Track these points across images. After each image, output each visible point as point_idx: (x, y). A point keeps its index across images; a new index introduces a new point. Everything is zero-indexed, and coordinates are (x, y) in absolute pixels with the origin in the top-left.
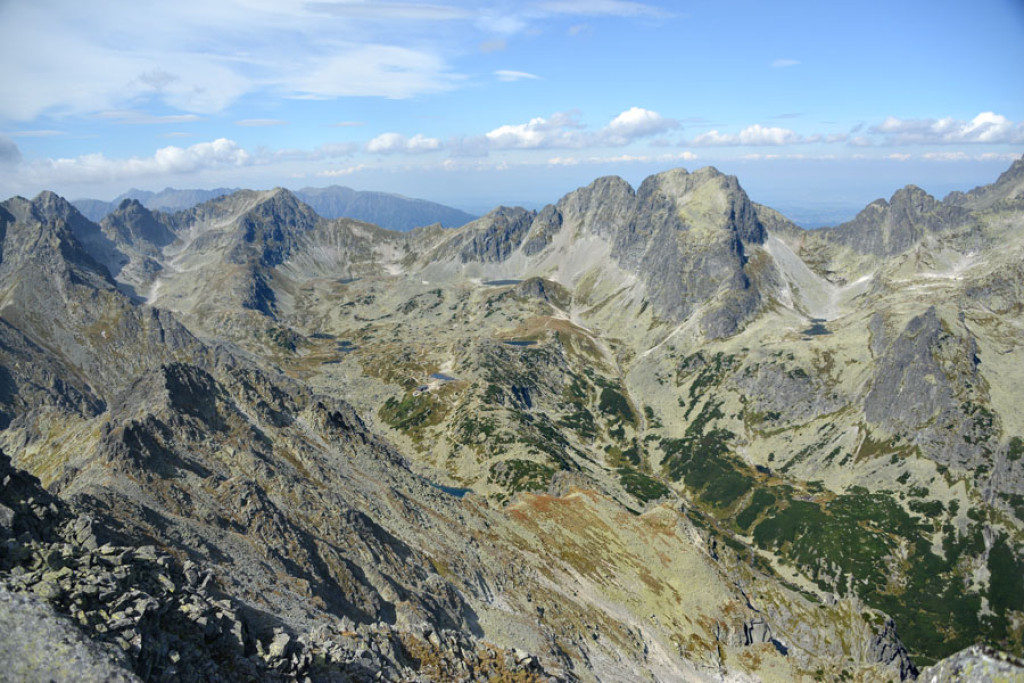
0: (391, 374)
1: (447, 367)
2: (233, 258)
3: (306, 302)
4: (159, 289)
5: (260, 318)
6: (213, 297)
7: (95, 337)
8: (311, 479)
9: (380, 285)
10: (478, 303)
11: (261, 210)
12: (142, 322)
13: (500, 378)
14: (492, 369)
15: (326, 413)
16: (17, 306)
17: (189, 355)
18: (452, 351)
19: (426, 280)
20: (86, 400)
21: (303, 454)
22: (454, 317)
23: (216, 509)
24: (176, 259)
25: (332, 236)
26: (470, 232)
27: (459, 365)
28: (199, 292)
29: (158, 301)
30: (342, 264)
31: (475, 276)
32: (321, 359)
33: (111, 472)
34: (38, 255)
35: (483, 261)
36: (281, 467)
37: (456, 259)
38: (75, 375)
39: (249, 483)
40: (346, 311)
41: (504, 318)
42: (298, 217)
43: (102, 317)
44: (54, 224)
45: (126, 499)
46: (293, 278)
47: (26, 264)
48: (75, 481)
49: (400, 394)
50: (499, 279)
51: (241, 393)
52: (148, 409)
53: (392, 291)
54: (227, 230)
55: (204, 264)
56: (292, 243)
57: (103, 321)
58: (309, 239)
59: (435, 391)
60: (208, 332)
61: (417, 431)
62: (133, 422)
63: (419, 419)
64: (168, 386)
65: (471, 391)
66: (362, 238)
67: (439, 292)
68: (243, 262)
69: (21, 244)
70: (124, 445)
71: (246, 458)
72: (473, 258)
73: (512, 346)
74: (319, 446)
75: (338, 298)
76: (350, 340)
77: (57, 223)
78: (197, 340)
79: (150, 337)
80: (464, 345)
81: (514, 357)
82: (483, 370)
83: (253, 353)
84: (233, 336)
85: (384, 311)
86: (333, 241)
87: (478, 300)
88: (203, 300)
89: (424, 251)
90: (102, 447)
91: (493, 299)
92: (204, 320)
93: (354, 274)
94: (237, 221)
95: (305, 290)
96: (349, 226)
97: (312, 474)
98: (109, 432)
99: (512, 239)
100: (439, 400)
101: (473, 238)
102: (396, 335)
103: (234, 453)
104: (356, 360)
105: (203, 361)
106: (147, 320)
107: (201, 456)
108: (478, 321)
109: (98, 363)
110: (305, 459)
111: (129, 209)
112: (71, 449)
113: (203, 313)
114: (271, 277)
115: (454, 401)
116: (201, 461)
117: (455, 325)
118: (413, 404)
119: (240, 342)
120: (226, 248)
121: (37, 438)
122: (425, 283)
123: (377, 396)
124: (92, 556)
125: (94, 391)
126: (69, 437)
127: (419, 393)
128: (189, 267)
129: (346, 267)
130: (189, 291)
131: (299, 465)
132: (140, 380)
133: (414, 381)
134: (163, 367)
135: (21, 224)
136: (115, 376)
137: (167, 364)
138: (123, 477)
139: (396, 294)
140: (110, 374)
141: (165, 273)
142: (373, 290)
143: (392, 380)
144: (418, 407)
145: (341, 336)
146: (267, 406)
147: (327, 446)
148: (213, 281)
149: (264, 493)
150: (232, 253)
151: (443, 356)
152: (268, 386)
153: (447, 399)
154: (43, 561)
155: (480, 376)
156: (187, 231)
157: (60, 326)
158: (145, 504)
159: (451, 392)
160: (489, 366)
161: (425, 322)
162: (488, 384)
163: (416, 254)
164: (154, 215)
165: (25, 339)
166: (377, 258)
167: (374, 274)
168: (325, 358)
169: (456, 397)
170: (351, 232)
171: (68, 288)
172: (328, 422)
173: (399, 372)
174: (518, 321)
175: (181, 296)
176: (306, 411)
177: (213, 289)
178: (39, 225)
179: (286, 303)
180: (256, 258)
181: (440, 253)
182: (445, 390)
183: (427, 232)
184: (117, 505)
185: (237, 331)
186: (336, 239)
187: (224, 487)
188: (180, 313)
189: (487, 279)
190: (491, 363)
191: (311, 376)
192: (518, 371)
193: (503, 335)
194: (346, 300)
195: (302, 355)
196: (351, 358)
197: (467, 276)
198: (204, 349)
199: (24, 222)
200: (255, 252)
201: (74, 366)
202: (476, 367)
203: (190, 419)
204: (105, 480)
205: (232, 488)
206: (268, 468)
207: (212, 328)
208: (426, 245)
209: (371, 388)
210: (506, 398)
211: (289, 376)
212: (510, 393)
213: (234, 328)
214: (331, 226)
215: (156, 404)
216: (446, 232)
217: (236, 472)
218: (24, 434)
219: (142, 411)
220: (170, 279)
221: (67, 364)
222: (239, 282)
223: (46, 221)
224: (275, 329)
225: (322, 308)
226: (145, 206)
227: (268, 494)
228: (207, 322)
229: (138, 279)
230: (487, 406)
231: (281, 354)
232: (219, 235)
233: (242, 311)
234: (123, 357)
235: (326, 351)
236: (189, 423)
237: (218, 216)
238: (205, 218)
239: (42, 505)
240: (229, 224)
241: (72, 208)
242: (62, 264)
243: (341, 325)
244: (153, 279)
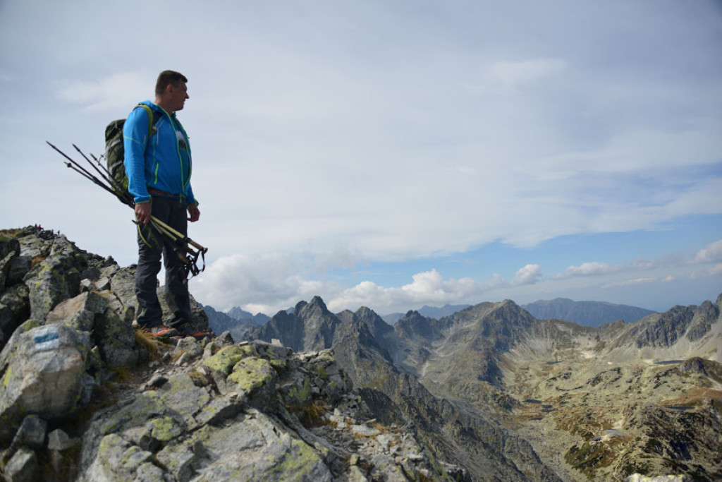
0: (576, 428)
1: (618, 425)
2: (474, 347)
3: (523, 377)
4: (428, 368)
5: (488, 387)
6: (458, 373)
9: (577, 365)
10: (649, 378)
11: (494, 315)
12: (398, 383)
13: (660, 434)
14: (653, 427)
18: (623, 412)
19: (611, 361)
22: (630, 389)
24: (440, 349)
25: (544, 332)
26: (643, 325)
27: (628, 423)
28: (452, 368)
29: (426, 375)
30: (550, 351)
31: (648, 358)
32: (528, 417)
35: (654, 346)
37: (634, 345)
40: (550, 384)
41: (670, 389)
42: (519, 319)
43: (375, 378)
46: (515, 361)
49: (581, 443)
50: (668, 360)
53: (584, 370)
54: (472, 329)
55: (456, 351)
56: (515, 337)
57: (375, 381)
58: (527, 334)
59: (606, 442)
60: (454, 395)
61: (591, 471)
63: (593, 463)
65: (635, 443)
66: (565, 333)
67: (619, 370)
68: (480, 350)
72: (646, 344)
73: (672, 410)
75: (545, 375)
76: (551, 404)
78: (431, 395)
79: (403, 391)
80: (632, 408)
81: (673, 418)
82: (646, 428)
83: (482, 411)
84: (470, 399)
85: (577, 384)
86: (545, 335)
87: (649, 375)
88: (453, 375)
89: (610, 340)
91: (660, 375)
92: (452, 388)
93: (559, 358)
94: (479, 323)
95: (522, 369)
96: (555, 324)
99: (678, 329)
100: (609, 448)
101: (646, 329)
102: (585, 401)
104: (552, 417)
106: (401, 381)
108: (649, 392)
111: (412, 316)
113: (452, 382)
114: (499, 360)
115: (621, 450)
117: (630, 395)
118: (589, 451)
119: (475, 403)
120: (471, 340)
122: (610, 363)
123: (564, 444)
127: (594, 443)
128: (448, 354)
129: (553, 353)
130: (445, 369)
133: (591, 434)
135: (343, 325)
139: (587, 371)
141: (433, 357)
142: (570, 369)
143: (577, 432)
144: (593, 453)
145: (546, 401)
148: (460, 362)
150: (474, 344)
151: (616, 416)
153: (615, 448)
155: (643, 431)
156: (448, 330)
159: (619, 443)
160: (652, 424)
161: (607, 392)
162: (648, 438)
163: (605, 343)
164: (427, 320)
166: (576, 346)
167: (573, 358)
168: (532, 417)
169: (623, 447)
170: (557, 328)
171: (358, 361)
173: (582, 427)
174: (680, 391)
175: (439, 372)
177: (459, 367)
179: (508, 377)
180: (489, 347)
181: (621, 341)
182: (614, 441)
183: (612, 326)
185: (473, 396)
186: (546, 334)
188: (438, 383)
189: (657, 360)
190: (653, 423)
191: (519, 428)
192: (677, 430)
193: (667, 402)
194: (551, 376)
195: (516, 413)
196: (550, 417)
197: (641, 358)
198: (434, 400)
200: (489, 343)
202: (640, 424)
207: (456, 393)
208: (612, 336)
209: (561, 438)
210: (664, 450)
212: (668, 446)
213: (471, 394)
214: (543, 324)
216: (626, 326)
220: (435, 361)
222: (476, 363)
224: (497, 395)
225: (534, 382)
226: (422, 315)
228: (454, 389)
229: (415, 361)
230: (646, 454)
231: (501, 412)
232: (467, 332)
233: (476, 382)
235: (533, 410)
237: (468, 320)
238: (460, 322)
240: (473, 325)
241: (378, 317)
242: (356, 346)
243: (546, 394)
244: (424, 361)
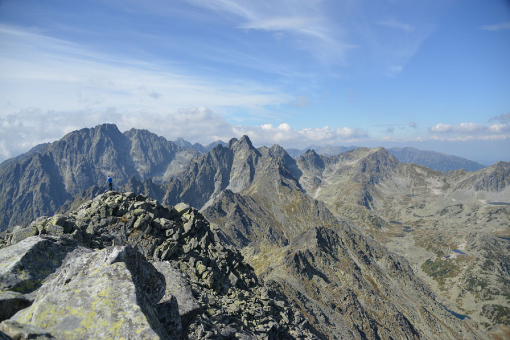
1: (462, 247)
2: (355, 179)
3: (389, 204)
4: (320, 192)
5: (366, 210)
6: (343, 198)
7: (289, 210)
8: (380, 294)
9: (429, 199)
11: (370, 158)
12: (310, 206)
13: (493, 257)
14: (489, 251)
15: (393, 261)
16: (259, 194)
17: (330, 224)
18: (466, 238)
20: (282, 239)
21: (378, 280)
22: (468, 220)
23: (331, 300)
24: (329, 179)
25: (405, 172)
26: (481, 175)
27: (469, 247)
28: (337, 194)
29: (319, 197)
30: (409, 187)
31: (483, 199)
32: (393, 234)
33: (287, 273)
34: (269, 171)
35: (488, 190)
36: (366, 285)
37: (473, 188)
38: (279, 227)
39: (349, 290)
40: (409, 211)
41: (499, 223)
42: (388, 162)
43: (293, 202)
44: (277, 159)
45: (291, 286)
46: (383, 191)
47: (264, 175)
48: (271, 274)
49: (434, 258)
50: (498, 201)
51: (351, 245)
52: (307, 246)
53: (434, 203)
54: (353, 166)
55: (341, 181)
56: (385, 175)
57: (293, 204)
58: (393, 173)
59: (454, 259)
60: (340, 214)
61: (441, 279)
62: (299, 251)
63: (444, 273)
64: (317, 237)
65: (475, 262)
66: (421, 174)
67: (461, 206)
68: (360, 182)
69: (263, 167)
70: (294, 261)
71: (349, 277)
72: (482, 188)
73: (503, 240)
74: (387, 278)
75: (406, 204)
76: (410, 226)
77: (279, 159)
78: (334, 217)
79: (313, 213)
80: (473, 236)
81: (503, 246)
82: (483, 251)
83: (360, 227)
84: (351, 217)
85: (429, 213)
86: (406, 175)
87: (484, 212)
88: (339, 199)
89: (454, 183)
90: (285, 260)
91: (492, 212)
92: (338, 208)
93: (415, 193)
94: (358, 162)
95: (389, 198)
96: (414, 168)
97: (381, 292)
98: (288, 254)
100: (456, 264)
101: (482, 177)
102: (435, 226)
103: (344, 274)
104: (412, 236)
105: (335, 228)
106: (312, 205)
107: (328, 273)
108: (482, 224)
109: (289, 223)
110: (379, 284)
111: (310, 153)
112: (272, 260)
113: (338, 205)
114: (372, 190)
115: (465, 266)
116: (328, 275)
117: (469, 225)
118: (441, 264)
119: (355, 221)
120: (352, 174)
121: (258, 252)
122: (454, 200)
123: (421, 257)
124: (256, 299)
125: (285, 234)
126: (272, 254)
127: (445, 259)
128: (334, 182)
129: (411, 189)
130: (333, 194)
131: (375, 286)
132: (305, 233)
133: (442, 252)
134: (316, 228)
135: (264, 158)
136: (295, 230)
137: (318, 227)
138: (292, 277)
139: (437, 204)
140: (293, 228)
141: (323, 184)
142: (424, 202)
143: (430, 249)
144: (443, 266)
145: (406, 223)
146: (363, 253)
147: (391, 279)
148: (345, 190)
149: (356, 296)
150: (355, 177)
151: (460, 240)
152: (365, 243)
153: (460, 264)
154: (236, 296)
155: (481, 254)
156: (335, 166)
157: (275, 204)
158: (299, 291)
159: (463, 261)
160: (487, 249)
161: (452, 221)
162: (485, 259)
163: (450, 184)
164: (321, 158)
165: (260, 208)
166: (428, 185)
167: (425, 193)
168: (396, 234)
169: (466, 264)
170: (415, 171)
171: (280, 188)
172: (393, 267)
173: (435, 246)
175: (329, 196)
176: (382, 259)
177: (344, 194)
178: (271, 159)
179: (378, 203)
180: (366, 180)
181: (463, 185)
182: (460, 259)
183: (457, 173)
184: (287, 289)
185: (353, 215)
187: (337, 289)
188: (328, 204)
189: (489, 201)
191: (388, 242)
192: (505, 254)
193: (497, 233)
194: (410, 205)
195: (384, 231)
196: (410, 235)
197: (478, 198)
198: (337, 222)
199: (266, 157)
200: (366, 177)
201: (278, 222)
202: (479, 248)
203: (325, 255)
204: (284, 276)
205: (341, 291)
206: (359, 284)
207: (342, 212)
208: (456, 180)
209: (419, 252)
210: (496, 269)
211: (377, 241)
212: (498, 266)
213: (353, 214)
214: (405, 167)
215: (312, 245)
216: (467, 174)
217: (344, 283)
218: (253, 250)
219: (304, 247)
220: (325, 187)
221: (275, 221)
222: (357, 192)
223: (274, 157)
224: (372, 216)
225: (397, 208)
226: (317, 153)
227: (358, 297)
228: (340, 209)
229: (310, 186)
230: (484, 271)
231: (374, 229)
232: (349, 168)
233: (357, 205)
234: (300, 221)
235: (397, 230)
236: (325, 256)
237: (350, 159)
238: (344, 160)
239: (249, 278)
240: (354, 163)
241: (285, 152)
242: (278, 176)
243: (406, 218)
244: (317, 187)
